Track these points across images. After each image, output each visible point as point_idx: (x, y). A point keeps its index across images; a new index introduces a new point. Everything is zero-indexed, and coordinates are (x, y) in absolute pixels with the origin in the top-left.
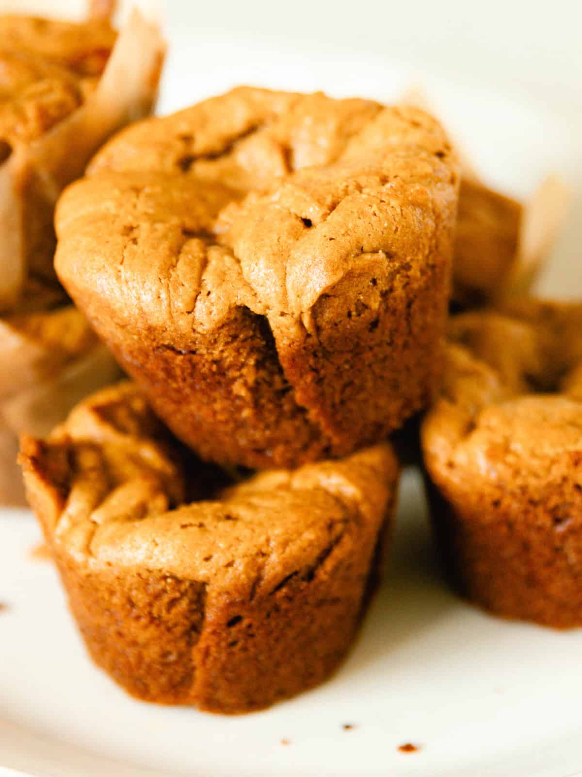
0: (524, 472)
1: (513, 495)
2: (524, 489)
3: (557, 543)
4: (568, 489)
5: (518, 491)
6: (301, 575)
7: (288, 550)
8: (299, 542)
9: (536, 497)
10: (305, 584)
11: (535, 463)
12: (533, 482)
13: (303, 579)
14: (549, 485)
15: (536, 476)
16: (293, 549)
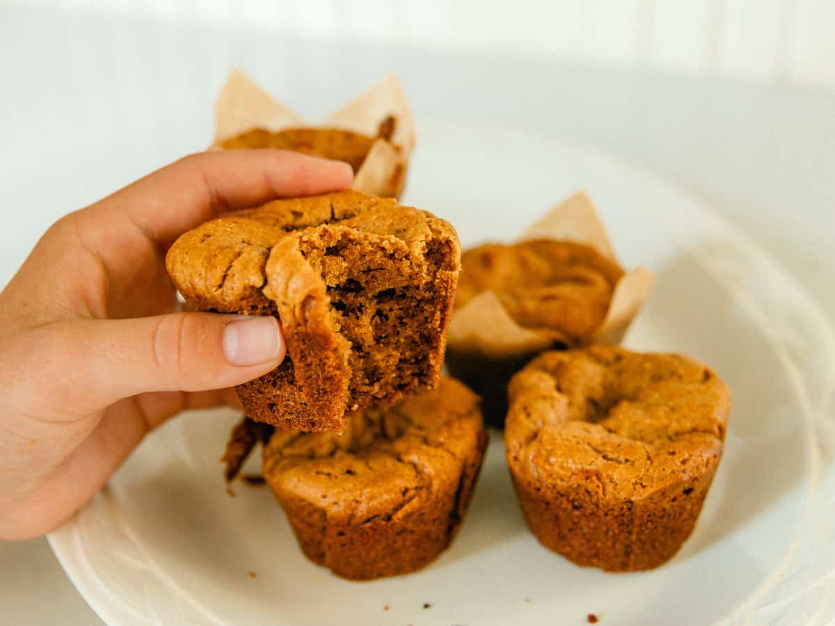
0: (555, 476)
1: (548, 488)
2: (554, 486)
3: (576, 520)
4: (582, 491)
5: (550, 486)
6: (382, 517)
7: (371, 503)
8: (379, 500)
9: (562, 492)
10: (384, 523)
11: (562, 473)
12: (559, 482)
13: (383, 520)
14: (570, 487)
15: (562, 480)
16: (374, 503)
